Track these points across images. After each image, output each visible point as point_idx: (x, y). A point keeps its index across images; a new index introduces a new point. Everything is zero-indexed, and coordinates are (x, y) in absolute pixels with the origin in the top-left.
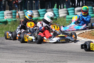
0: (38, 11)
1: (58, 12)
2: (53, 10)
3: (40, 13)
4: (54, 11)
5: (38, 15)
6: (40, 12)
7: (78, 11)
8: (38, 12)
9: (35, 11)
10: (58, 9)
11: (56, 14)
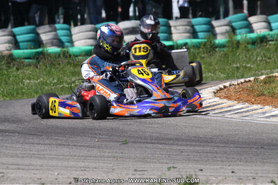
0: (12, 32)
1: (70, 35)
2: (55, 30)
3: (19, 38)
4: (60, 32)
5: (14, 42)
6: (19, 35)
7: (127, 31)
8: (14, 36)
9: (4, 31)
10: (70, 25)
11: (64, 39)
